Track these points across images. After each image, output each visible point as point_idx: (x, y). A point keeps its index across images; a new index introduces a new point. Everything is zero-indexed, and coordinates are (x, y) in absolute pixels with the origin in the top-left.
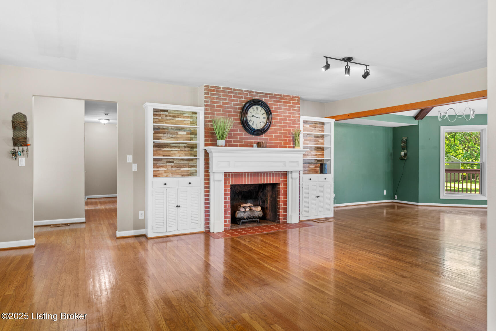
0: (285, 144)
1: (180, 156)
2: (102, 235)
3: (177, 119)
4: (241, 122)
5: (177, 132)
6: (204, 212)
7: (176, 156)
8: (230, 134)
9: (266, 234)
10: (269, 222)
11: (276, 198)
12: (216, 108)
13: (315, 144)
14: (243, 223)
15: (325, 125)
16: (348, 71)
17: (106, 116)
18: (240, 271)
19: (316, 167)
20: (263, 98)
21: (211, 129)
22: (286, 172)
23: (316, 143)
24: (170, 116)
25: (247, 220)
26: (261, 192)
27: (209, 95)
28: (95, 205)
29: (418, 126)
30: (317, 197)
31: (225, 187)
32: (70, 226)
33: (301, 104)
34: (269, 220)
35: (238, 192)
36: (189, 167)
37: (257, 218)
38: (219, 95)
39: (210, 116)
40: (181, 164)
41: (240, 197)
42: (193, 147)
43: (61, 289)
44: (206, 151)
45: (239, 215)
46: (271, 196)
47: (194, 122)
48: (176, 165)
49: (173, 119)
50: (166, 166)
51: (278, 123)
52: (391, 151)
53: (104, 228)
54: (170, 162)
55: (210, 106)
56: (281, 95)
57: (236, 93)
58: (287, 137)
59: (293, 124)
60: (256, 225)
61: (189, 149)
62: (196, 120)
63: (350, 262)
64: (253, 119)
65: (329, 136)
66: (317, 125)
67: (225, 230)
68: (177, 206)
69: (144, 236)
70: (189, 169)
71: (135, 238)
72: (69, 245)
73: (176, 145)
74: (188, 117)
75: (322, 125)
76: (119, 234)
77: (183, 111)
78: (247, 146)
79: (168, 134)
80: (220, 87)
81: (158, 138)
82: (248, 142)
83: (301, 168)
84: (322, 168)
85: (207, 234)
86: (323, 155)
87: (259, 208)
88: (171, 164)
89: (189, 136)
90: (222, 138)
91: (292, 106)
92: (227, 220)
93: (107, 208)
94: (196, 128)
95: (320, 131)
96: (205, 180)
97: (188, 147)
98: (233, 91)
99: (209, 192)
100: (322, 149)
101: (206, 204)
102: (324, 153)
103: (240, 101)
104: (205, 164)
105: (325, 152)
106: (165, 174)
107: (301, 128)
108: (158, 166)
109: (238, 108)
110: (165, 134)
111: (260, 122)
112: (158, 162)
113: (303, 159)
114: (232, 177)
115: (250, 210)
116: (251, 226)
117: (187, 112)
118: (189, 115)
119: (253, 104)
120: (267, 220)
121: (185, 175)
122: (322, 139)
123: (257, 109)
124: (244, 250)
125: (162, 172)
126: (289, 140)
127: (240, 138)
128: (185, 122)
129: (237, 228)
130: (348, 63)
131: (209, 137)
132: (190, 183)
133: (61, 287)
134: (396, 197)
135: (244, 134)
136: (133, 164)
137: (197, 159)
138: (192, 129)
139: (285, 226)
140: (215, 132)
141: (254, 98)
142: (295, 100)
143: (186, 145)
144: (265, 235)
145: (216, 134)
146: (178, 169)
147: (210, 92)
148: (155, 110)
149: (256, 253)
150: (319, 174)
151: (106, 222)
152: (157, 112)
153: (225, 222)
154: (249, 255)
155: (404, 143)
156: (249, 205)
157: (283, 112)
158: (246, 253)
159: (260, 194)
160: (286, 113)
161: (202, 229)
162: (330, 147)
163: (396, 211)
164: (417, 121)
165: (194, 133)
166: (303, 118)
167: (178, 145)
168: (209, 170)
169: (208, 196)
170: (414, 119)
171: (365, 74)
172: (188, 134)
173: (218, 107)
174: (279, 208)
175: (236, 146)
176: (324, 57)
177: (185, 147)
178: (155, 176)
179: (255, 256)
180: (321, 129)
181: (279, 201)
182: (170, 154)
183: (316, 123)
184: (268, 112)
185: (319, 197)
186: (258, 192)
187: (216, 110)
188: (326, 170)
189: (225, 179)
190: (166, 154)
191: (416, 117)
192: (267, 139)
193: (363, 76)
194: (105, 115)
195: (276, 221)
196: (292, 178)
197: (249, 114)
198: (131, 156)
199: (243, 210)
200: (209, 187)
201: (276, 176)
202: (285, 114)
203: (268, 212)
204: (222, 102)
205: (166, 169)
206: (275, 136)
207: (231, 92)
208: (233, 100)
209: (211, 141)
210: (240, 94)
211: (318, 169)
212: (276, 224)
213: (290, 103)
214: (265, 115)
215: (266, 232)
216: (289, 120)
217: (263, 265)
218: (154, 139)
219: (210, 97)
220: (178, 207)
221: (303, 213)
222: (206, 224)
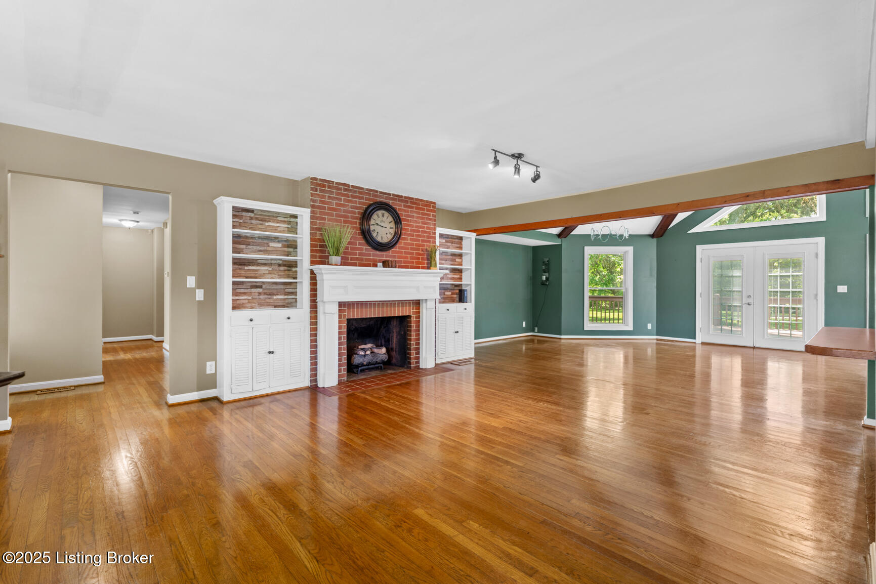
0: (417, 263)
1: (272, 278)
2: (141, 403)
3: (267, 224)
4: (361, 233)
5: (267, 244)
6: (309, 358)
7: (265, 278)
8: (347, 248)
9: (398, 385)
10: (396, 367)
11: (405, 336)
12: (326, 211)
13: (452, 265)
14: (362, 371)
15: (463, 241)
16: (517, 170)
17: (136, 215)
18: (385, 443)
19: (453, 294)
20: (391, 202)
21: (320, 240)
22: (419, 300)
23: (452, 263)
24: (257, 219)
25: (367, 367)
26: (385, 327)
27: (317, 192)
28: (114, 354)
29: (561, 245)
30: (456, 332)
31: (340, 322)
32: (76, 390)
33: (436, 212)
34: (396, 366)
35: (352, 329)
36: (285, 295)
37: (381, 364)
38: (332, 193)
39: (318, 221)
40: (274, 289)
41: (356, 335)
42: (291, 266)
43: (85, 507)
44: (313, 271)
45: (357, 360)
46: (399, 333)
47: (293, 229)
48: (265, 291)
49: (261, 224)
50: (251, 292)
51: (409, 235)
52: (531, 274)
53: (142, 390)
54: (257, 287)
55: (319, 207)
56: (413, 199)
57: (355, 192)
58: (419, 254)
59: (428, 237)
60: (379, 372)
61: (286, 268)
62: (295, 227)
63: (522, 417)
64: (378, 229)
65: (469, 255)
66: (454, 240)
67: (340, 383)
68: (270, 352)
69: (216, 399)
70: (286, 297)
71: (200, 404)
72: (81, 424)
73: (266, 262)
74: (285, 221)
75: (460, 241)
76: (172, 399)
77: (276, 213)
78: (369, 265)
79: (253, 245)
80: (333, 182)
81: (239, 251)
82: (370, 260)
83: (437, 296)
84: (461, 297)
85: (314, 390)
86: (460, 279)
87: (384, 350)
88: (258, 289)
89: (286, 249)
90: (337, 254)
91: (426, 214)
92: (342, 368)
93: (138, 358)
94: (297, 237)
95: (457, 247)
96: (311, 312)
97: (285, 265)
98: (350, 188)
99: (316, 329)
100: (460, 271)
101: (312, 347)
102: (462, 276)
103: (360, 203)
104: (311, 291)
105: (463, 274)
106: (250, 305)
107: (437, 244)
108: (238, 293)
109: (358, 213)
110: (249, 245)
111: (387, 234)
112: (238, 288)
113: (440, 284)
114: (349, 308)
115: (372, 352)
116: (374, 375)
117: (283, 214)
118: (286, 220)
119: (378, 208)
120: (393, 365)
121: (279, 306)
122: (460, 259)
123: (383, 216)
124: (377, 410)
125: (244, 301)
126: (423, 259)
127: (360, 254)
128: (279, 229)
129: (355, 378)
130: (519, 161)
131: (316, 251)
132: (289, 318)
133: (85, 504)
134: (536, 329)
135: (366, 248)
136: (197, 290)
137: (297, 282)
138: (291, 239)
139: (419, 372)
140: (326, 245)
141: (378, 199)
142: (429, 206)
143: (281, 262)
144: (397, 387)
145: (327, 248)
146: (269, 297)
147: (318, 188)
148: (235, 209)
149: (396, 414)
150: (457, 302)
151: (143, 381)
152: (238, 212)
153: (340, 371)
154: (388, 418)
155: (545, 265)
156: (369, 346)
157: (416, 221)
158: (381, 414)
159: (383, 330)
160: (419, 223)
161: (307, 383)
162: (470, 269)
163: (536, 346)
164: (560, 239)
165: (292, 246)
166: (439, 230)
167: (269, 262)
168: (316, 299)
169: (316, 335)
170: (557, 237)
171: (535, 177)
172: (284, 246)
173: (329, 209)
174: (410, 349)
175: (355, 265)
176: (492, 150)
177: (279, 265)
178: (234, 308)
179: (396, 418)
180: (458, 246)
181: (410, 340)
182: (257, 275)
183: (453, 237)
184: (397, 220)
185: (458, 332)
186: (380, 327)
187: (327, 214)
188: (466, 298)
189: (340, 311)
190: (250, 275)
191: (560, 235)
192: (395, 257)
193: (532, 179)
194: (134, 213)
195: (406, 366)
196: (427, 309)
197: (372, 222)
198: (194, 278)
199: (362, 353)
200: (316, 323)
201: (406, 306)
202: (417, 224)
203: (394, 354)
204: (336, 203)
205: (250, 298)
206: (405, 253)
207: (348, 190)
208: (350, 201)
209: (320, 257)
210: (359, 193)
211: (455, 296)
212: (406, 370)
213: (423, 209)
214: (393, 225)
215: (397, 383)
216: (423, 232)
217: (413, 431)
218: (234, 252)
219: (318, 194)
220: (271, 354)
221: (439, 354)
222: (312, 376)
